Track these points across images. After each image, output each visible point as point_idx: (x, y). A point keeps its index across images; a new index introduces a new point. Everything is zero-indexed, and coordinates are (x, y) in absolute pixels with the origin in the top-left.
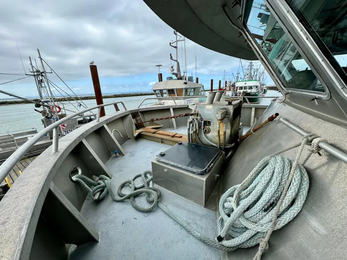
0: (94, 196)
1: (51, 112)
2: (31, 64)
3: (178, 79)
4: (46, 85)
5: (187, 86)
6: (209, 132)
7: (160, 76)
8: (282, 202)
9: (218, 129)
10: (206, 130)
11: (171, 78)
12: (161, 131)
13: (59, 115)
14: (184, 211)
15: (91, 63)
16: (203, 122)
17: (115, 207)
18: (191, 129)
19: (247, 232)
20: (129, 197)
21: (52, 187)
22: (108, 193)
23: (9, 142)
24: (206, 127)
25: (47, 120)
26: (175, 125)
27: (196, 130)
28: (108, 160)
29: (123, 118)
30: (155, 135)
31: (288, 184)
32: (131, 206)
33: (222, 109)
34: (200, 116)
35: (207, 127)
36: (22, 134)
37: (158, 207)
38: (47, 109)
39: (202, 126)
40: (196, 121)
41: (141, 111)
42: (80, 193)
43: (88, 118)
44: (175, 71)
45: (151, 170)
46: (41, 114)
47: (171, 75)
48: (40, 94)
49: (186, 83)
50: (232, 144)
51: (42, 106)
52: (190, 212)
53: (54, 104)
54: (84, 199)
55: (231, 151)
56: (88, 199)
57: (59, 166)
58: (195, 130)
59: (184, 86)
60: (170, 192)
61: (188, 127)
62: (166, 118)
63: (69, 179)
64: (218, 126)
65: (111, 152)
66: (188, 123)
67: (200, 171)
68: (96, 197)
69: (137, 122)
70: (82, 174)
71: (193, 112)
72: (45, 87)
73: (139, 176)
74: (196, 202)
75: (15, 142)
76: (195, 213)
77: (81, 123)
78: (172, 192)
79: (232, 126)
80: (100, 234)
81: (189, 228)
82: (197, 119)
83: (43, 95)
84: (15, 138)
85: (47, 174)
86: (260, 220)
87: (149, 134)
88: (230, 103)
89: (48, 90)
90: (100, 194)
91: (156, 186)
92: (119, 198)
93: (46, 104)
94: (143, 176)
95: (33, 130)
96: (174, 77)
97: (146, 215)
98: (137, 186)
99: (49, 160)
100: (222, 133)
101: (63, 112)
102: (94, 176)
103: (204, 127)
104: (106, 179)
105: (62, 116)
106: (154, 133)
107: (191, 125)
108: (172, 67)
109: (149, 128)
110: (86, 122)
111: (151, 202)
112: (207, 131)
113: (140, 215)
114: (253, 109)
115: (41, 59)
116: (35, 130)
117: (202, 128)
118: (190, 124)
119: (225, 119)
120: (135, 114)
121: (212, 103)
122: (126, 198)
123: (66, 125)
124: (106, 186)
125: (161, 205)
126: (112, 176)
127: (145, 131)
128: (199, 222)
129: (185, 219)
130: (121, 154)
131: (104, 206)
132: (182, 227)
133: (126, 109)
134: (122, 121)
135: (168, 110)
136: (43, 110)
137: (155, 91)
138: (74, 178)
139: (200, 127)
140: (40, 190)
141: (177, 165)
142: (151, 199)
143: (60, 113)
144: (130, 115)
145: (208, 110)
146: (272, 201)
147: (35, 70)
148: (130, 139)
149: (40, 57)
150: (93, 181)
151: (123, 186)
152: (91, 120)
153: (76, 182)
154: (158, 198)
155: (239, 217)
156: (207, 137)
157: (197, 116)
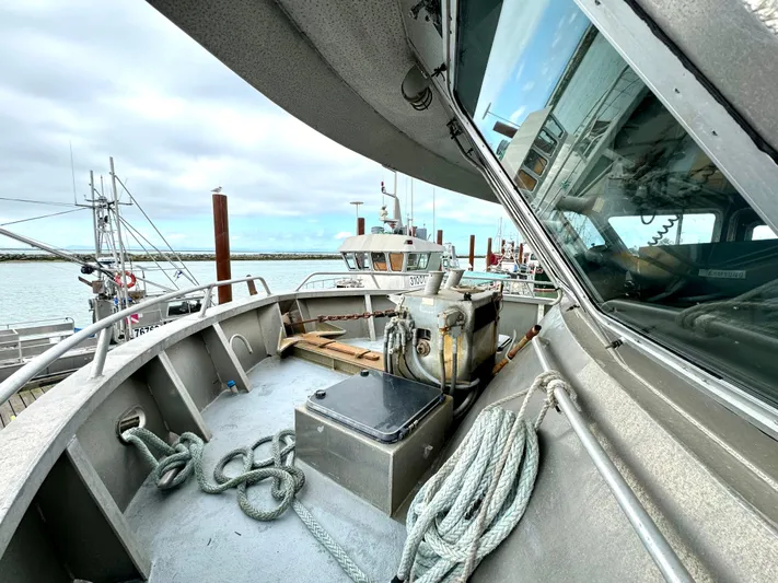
0: (161, 477)
1: (112, 286)
2: (92, 184)
3: (396, 233)
4: (115, 227)
5: (413, 248)
6: (427, 352)
7: (361, 222)
8: (491, 498)
9: (440, 349)
10: (420, 349)
11: (380, 230)
12: (337, 344)
13: (129, 293)
14: (345, 524)
15: (216, 190)
16: (415, 331)
17: (201, 505)
18: (390, 344)
19: (438, 564)
20: (234, 486)
21: (72, 446)
22: (192, 472)
23: (7, 345)
24: (421, 341)
25: (103, 302)
26: (372, 331)
27: (401, 347)
28: (211, 399)
29: (260, 311)
30: (325, 352)
31: (500, 464)
32: (236, 505)
33: (452, 307)
34: (411, 318)
35: (424, 342)
36: (39, 330)
37: (293, 509)
38: (106, 278)
39: (414, 340)
40: (401, 328)
41: (300, 297)
42: (133, 468)
43: (194, 303)
44: (391, 216)
45: (294, 429)
46: (91, 288)
47: (381, 224)
48: (98, 245)
49: (410, 242)
50: (471, 381)
51: (96, 272)
52: (357, 525)
53: (124, 268)
54: (139, 484)
55: (470, 396)
56: (147, 485)
57: (97, 404)
58: (397, 346)
59: (406, 248)
60: (326, 479)
61: (385, 340)
62: (349, 317)
63: (114, 436)
64: (440, 342)
65: (221, 382)
66: (386, 331)
67: (385, 433)
68: (165, 480)
69: (292, 321)
70: (146, 427)
71: (397, 309)
72: (112, 232)
73: (268, 440)
74: (375, 503)
75: (19, 347)
76: (368, 530)
77: (175, 312)
78: (330, 480)
79: (471, 342)
80: (154, 562)
81: (345, 559)
82: (403, 324)
83: (104, 246)
84: (22, 339)
85: (67, 419)
86: (460, 537)
87: (311, 348)
88: (467, 297)
89: (116, 238)
90: (175, 475)
91: (300, 465)
92: (214, 486)
93: (106, 267)
94: (275, 441)
95: (66, 322)
96: (388, 227)
97: (263, 526)
98: (258, 462)
99: (78, 392)
100: (448, 356)
101: (140, 286)
102: (172, 435)
103: (418, 341)
104: (194, 442)
105: (135, 297)
106: (322, 347)
107: (391, 336)
108: (384, 208)
109: (315, 335)
110: (187, 312)
111: (279, 499)
112: (423, 350)
113: (249, 527)
114: (541, 308)
115: (114, 177)
116: (70, 321)
117: (414, 342)
118: (388, 334)
119: (454, 328)
120: (287, 304)
121: (437, 294)
122: (228, 487)
123: (140, 316)
124: (190, 458)
125: (298, 507)
126: (211, 437)
127: (305, 342)
128: (371, 551)
129: (343, 540)
130: (243, 388)
131: (178, 502)
132: (332, 559)
133: (269, 293)
134: (258, 317)
135: (360, 298)
136: (97, 279)
137: (344, 253)
138: (126, 435)
139: (408, 341)
140: (45, 449)
141: (344, 420)
142: (280, 492)
143: (132, 289)
144: (277, 306)
145: (426, 307)
146: (477, 498)
147: (97, 197)
148: (269, 356)
149: (113, 174)
150: (165, 445)
151: (229, 459)
152: (197, 308)
153: (130, 445)
154: (296, 491)
155: (426, 530)
156: (422, 364)
157: (405, 317)
